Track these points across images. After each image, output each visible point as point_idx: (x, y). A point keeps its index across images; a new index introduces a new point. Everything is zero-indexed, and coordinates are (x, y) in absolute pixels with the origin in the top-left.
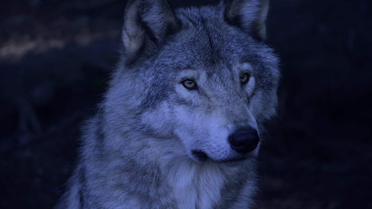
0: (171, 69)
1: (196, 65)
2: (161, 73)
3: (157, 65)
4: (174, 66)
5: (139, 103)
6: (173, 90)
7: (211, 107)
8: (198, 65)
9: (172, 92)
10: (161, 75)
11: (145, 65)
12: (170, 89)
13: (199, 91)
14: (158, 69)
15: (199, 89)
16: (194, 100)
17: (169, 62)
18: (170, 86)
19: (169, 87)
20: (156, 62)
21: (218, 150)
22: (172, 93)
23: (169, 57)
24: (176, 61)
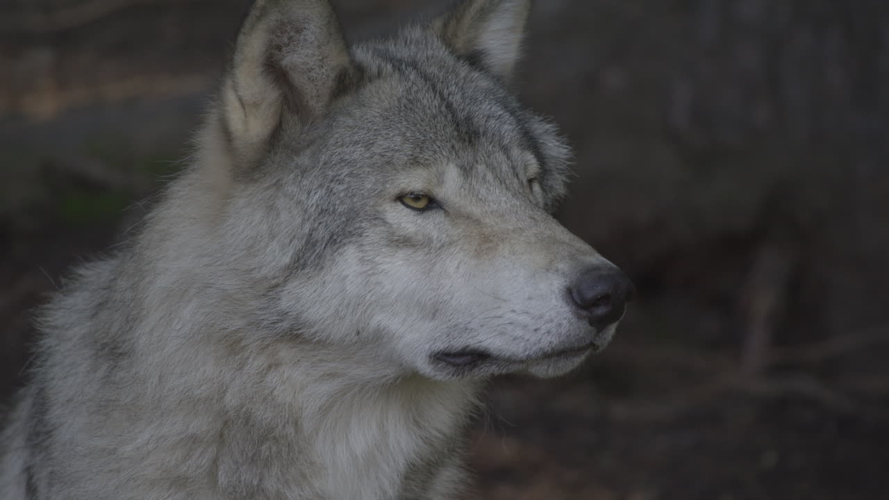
0: (368, 169)
1: (430, 153)
2: (341, 182)
3: (325, 163)
4: (374, 160)
5: (287, 260)
6: (378, 218)
7: (491, 238)
8: (435, 152)
9: (374, 222)
10: (341, 187)
11: (297, 166)
12: (370, 215)
13: (446, 212)
14: (331, 173)
15: (445, 207)
16: (435, 234)
17: (358, 153)
18: (367, 208)
19: (366, 211)
20: (323, 158)
21: (534, 327)
22: (375, 225)
23: (357, 143)
24: (376, 150)
